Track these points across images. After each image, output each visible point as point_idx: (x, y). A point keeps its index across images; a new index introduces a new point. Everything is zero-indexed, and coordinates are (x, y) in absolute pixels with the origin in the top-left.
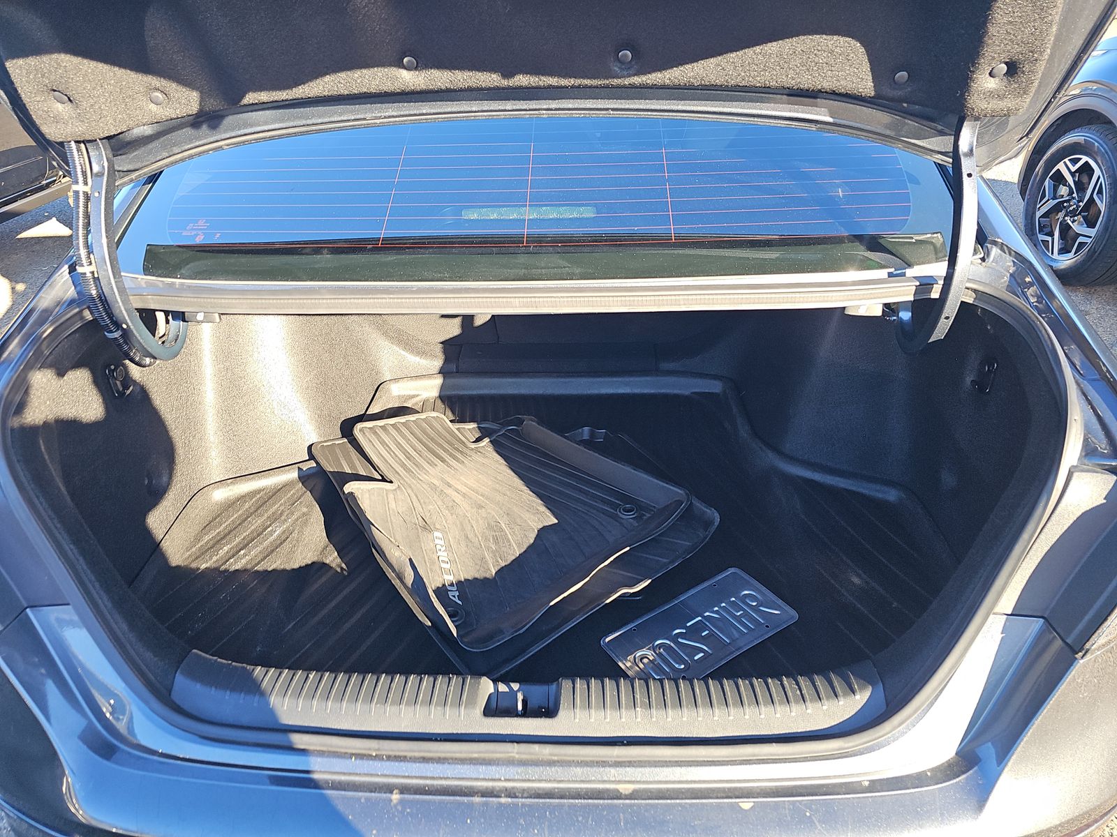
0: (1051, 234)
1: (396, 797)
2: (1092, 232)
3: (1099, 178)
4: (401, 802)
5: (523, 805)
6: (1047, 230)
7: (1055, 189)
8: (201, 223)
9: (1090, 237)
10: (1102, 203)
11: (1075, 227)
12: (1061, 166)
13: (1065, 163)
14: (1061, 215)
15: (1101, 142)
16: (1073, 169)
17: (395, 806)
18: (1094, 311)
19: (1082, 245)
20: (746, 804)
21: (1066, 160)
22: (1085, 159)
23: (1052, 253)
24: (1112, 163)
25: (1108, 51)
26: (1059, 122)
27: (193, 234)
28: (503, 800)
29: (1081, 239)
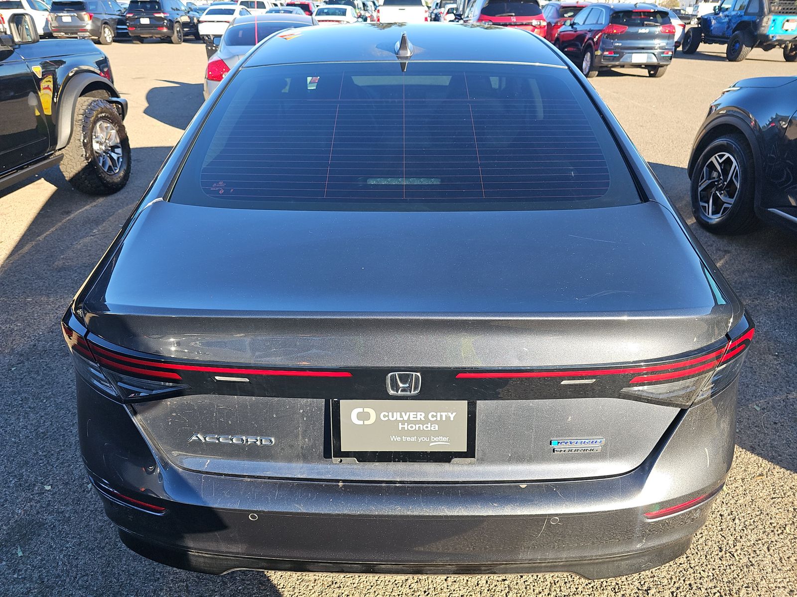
0: (708, 203)
1: (341, 484)
2: (732, 201)
3: (736, 166)
4: (344, 486)
5: (408, 487)
6: (706, 199)
7: (710, 173)
8: (220, 183)
9: (731, 204)
10: (738, 182)
11: (722, 197)
12: (713, 159)
13: (715, 157)
14: (713, 190)
15: (737, 145)
16: (721, 161)
17: (341, 488)
18: (733, 251)
19: (726, 209)
20: (523, 486)
21: (716, 155)
22: (727, 155)
23: (708, 214)
24: (743, 158)
25: (741, 88)
26: (712, 131)
27: (217, 189)
28: (397, 485)
29: (725, 205)
